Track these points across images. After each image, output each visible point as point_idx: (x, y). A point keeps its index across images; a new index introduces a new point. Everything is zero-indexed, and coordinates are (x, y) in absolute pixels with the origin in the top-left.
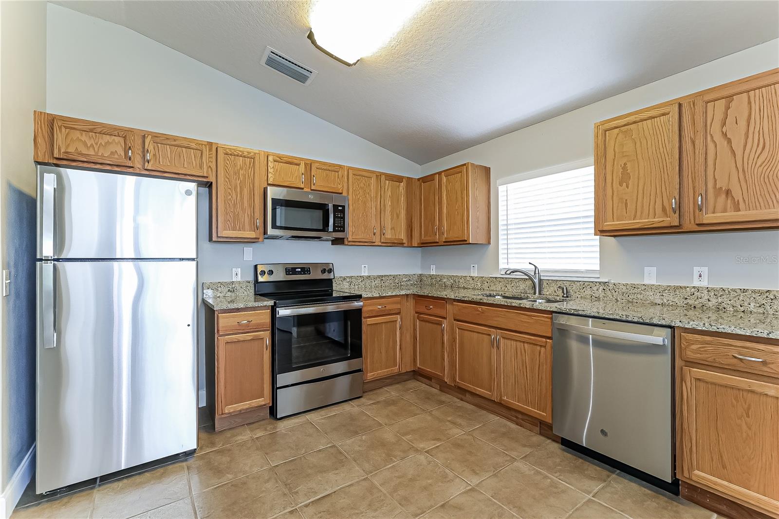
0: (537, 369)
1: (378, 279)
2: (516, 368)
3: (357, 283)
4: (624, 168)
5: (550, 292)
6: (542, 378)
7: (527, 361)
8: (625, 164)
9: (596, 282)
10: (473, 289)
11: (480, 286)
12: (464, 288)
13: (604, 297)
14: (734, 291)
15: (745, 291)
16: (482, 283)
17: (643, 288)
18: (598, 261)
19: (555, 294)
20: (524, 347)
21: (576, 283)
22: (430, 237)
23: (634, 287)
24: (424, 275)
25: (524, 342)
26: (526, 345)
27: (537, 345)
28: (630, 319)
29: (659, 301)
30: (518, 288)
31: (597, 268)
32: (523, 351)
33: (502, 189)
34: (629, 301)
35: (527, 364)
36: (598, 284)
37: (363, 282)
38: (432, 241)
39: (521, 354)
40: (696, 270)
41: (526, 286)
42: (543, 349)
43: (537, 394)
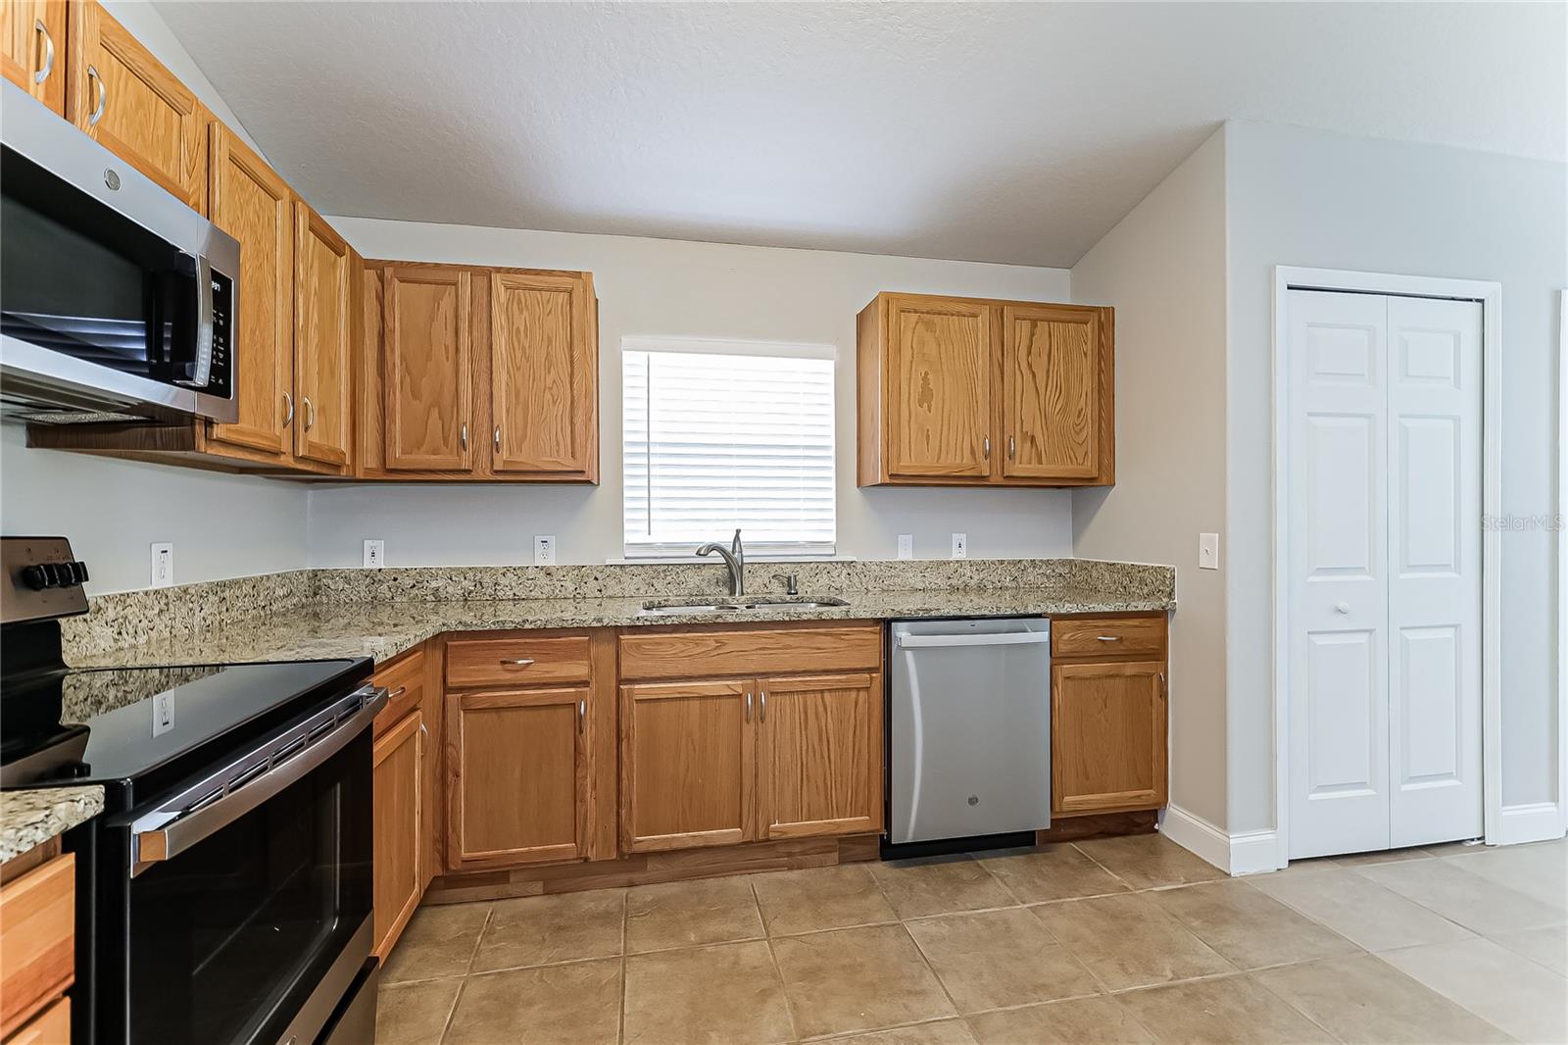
0: (851, 739)
1: (212, 598)
2: (804, 748)
3: (145, 622)
4: (925, 378)
5: (755, 586)
6: (860, 751)
7: (830, 726)
8: (926, 374)
9: (837, 563)
10: (548, 598)
11: (572, 588)
12: (516, 599)
13: (849, 586)
14: (993, 563)
15: (1002, 562)
16: (582, 580)
17: (902, 566)
18: (833, 526)
19: (766, 590)
20: (823, 701)
21: (804, 565)
22: (435, 452)
23: (890, 566)
24: (332, 574)
25: (822, 691)
26: (827, 695)
27: (850, 689)
28: (1001, 613)
29: (920, 586)
30: (683, 586)
31: (832, 537)
32: (821, 709)
33: (633, 362)
34: (883, 590)
35: (831, 732)
36: (840, 565)
37: (165, 617)
38: (451, 468)
39: (817, 718)
40: (956, 538)
41: (703, 580)
42: (863, 695)
43: (850, 785)
